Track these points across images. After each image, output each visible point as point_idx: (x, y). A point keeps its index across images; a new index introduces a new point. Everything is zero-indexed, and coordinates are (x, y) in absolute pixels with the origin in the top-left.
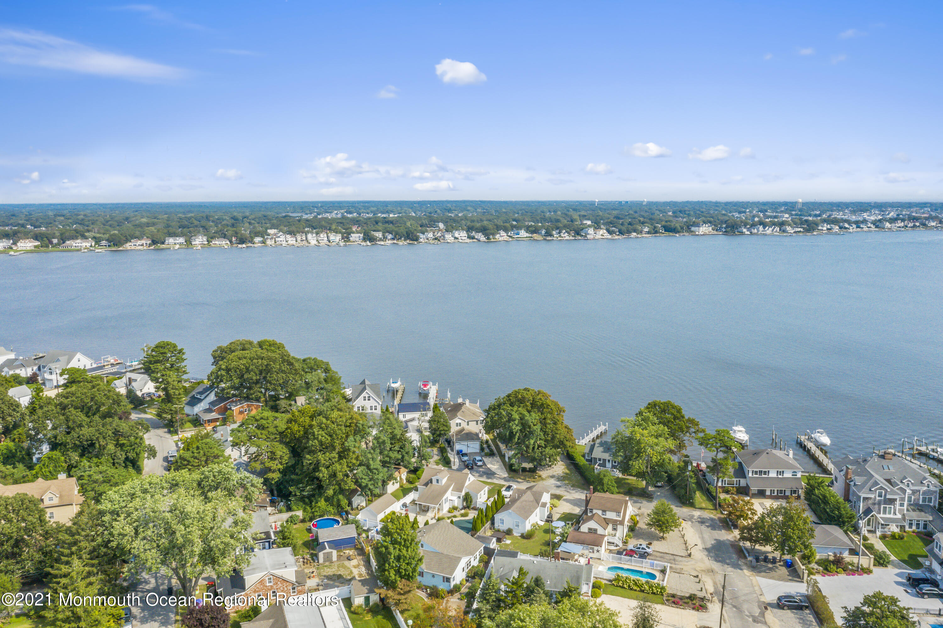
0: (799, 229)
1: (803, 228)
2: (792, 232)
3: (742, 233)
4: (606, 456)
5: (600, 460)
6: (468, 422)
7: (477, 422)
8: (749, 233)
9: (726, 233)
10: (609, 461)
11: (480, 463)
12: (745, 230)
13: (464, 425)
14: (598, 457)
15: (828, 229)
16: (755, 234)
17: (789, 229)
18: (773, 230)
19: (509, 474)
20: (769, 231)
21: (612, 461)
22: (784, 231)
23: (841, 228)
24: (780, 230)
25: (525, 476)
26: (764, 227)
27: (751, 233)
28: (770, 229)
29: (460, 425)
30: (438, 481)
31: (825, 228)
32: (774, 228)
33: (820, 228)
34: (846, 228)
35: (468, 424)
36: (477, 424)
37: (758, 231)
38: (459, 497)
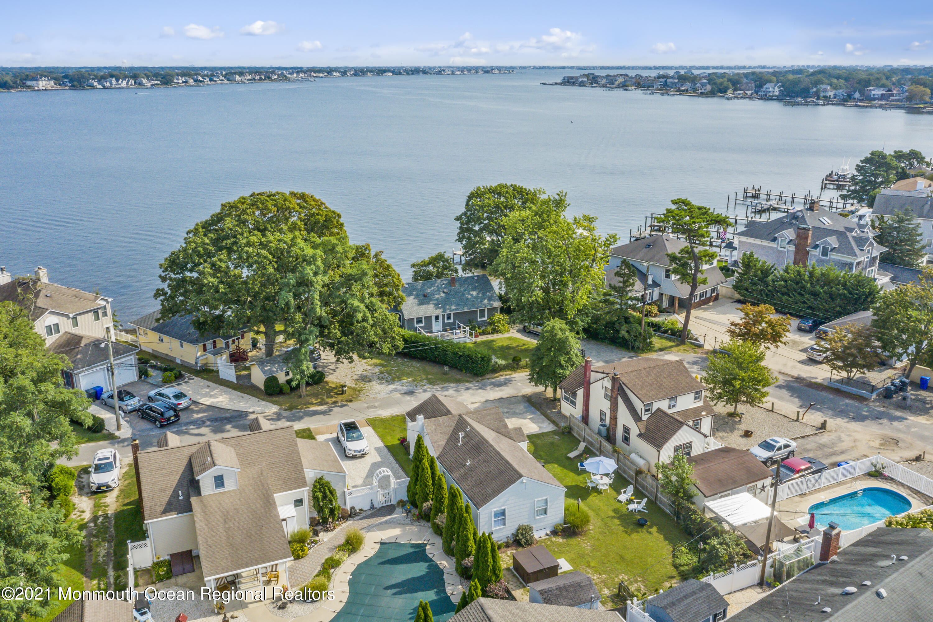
0: (156, 82)
1: (160, 81)
2: (149, 84)
3: (93, 87)
4: (429, 310)
5: (419, 321)
6: (75, 318)
7: (96, 312)
8: (100, 87)
9: (73, 87)
10: (437, 318)
11: (184, 403)
12: (95, 84)
13: (66, 326)
14: (415, 316)
15: (183, 82)
16: (107, 88)
17: (145, 81)
18: (127, 83)
19: (274, 403)
20: (124, 84)
21: (443, 316)
22: (140, 84)
23: (196, 81)
24: (135, 82)
25: (316, 395)
26: (117, 80)
27: (104, 87)
28: (125, 82)
29: (58, 331)
30: (219, 481)
31: (180, 82)
32: (128, 81)
33: (175, 81)
34: (201, 81)
35: (76, 324)
36: (97, 318)
37: (111, 84)
38: (299, 502)
